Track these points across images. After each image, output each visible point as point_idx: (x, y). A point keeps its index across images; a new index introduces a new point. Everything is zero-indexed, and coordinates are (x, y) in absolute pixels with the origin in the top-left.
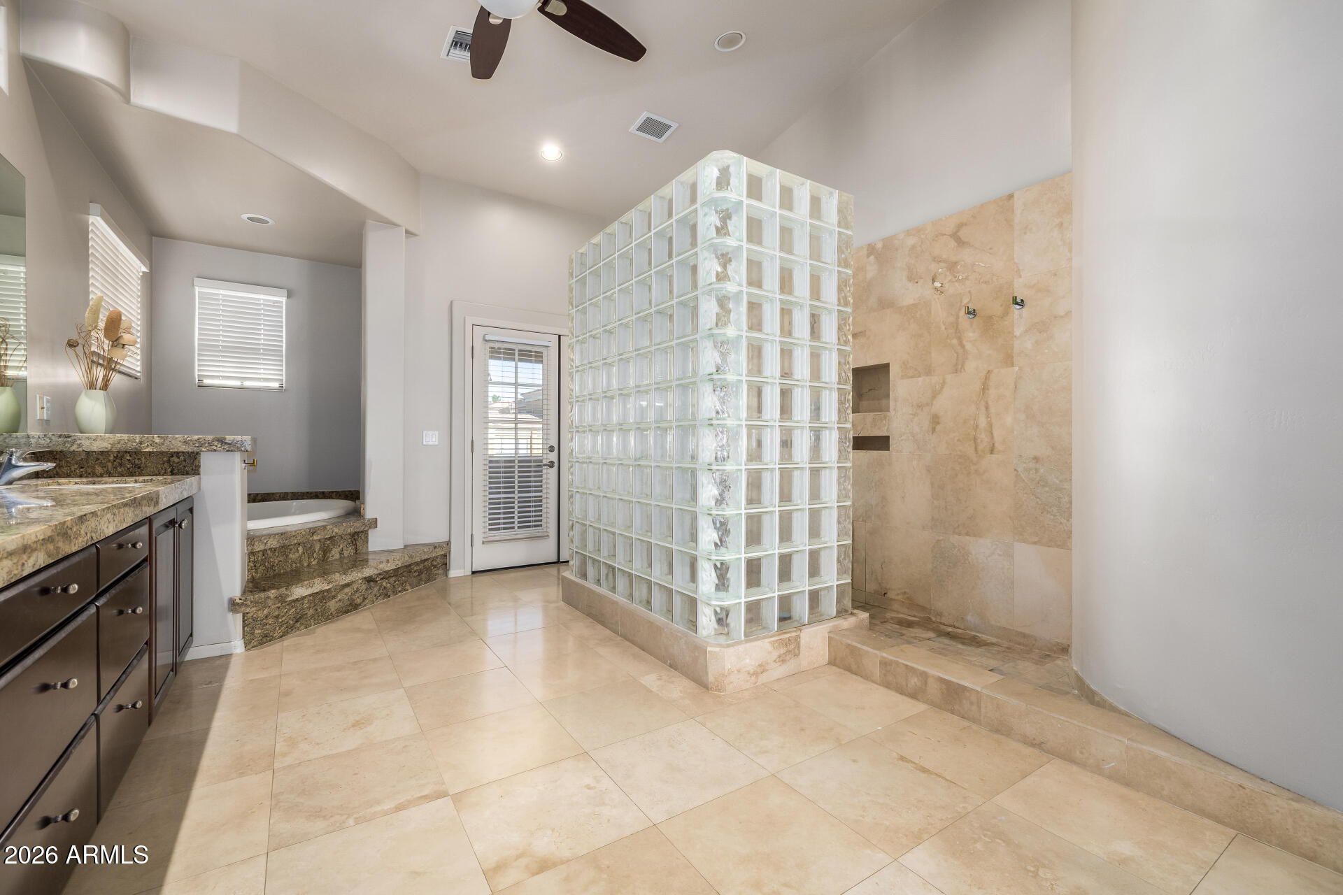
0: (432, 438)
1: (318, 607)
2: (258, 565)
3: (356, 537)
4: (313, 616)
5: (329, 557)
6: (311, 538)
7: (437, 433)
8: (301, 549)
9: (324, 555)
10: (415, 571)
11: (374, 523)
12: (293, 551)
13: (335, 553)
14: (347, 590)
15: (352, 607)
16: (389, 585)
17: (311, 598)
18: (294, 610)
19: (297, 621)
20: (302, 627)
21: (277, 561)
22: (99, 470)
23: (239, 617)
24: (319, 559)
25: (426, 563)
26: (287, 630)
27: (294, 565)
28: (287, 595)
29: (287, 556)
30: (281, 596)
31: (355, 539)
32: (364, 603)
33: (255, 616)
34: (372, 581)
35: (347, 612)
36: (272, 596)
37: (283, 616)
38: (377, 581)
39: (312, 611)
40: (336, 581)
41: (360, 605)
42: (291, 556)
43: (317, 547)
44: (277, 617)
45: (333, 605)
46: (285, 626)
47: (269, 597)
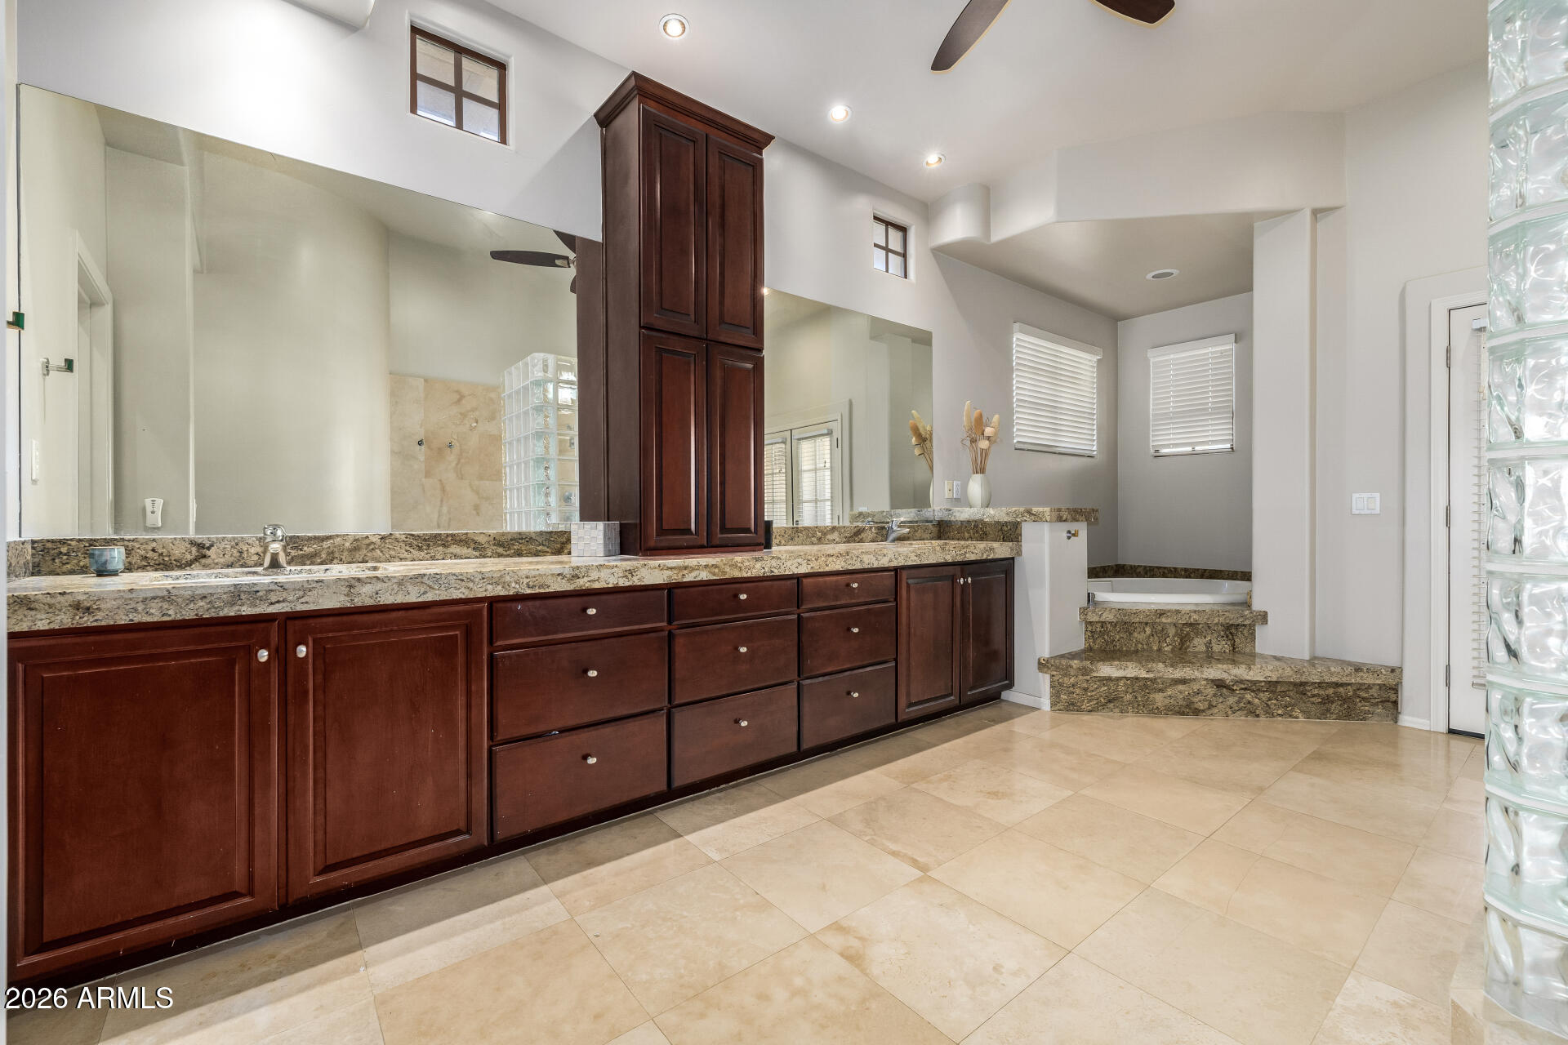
0: (1366, 502)
1: (1139, 696)
2: (1096, 636)
3: (1233, 631)
4: (1130, 703)
5: (1189, 647)
6: (1158, 620)
7: (1377, 495)
8: (1149, 631)
9: (1182, 643)
10: (1314, 696)
11: (1263, 617)
12: (1138, 629)
13: (1199, 644)
14: (1181, 687)
15: (1188, 709)
16: (1257, 701)
17: (1129, 682)
18: (1106, 688)
19: (1110, 701)
20: (1117, 710)
21: (1118, 637)
22: (967, 535)
23: (1047, 677)
24: (1175, 647)
25: (1341, 690)
26: (1098, 707)
27: (1140, 646)
28: (1092, 670)
29: (1131, 634)
30: (1084, 668)
31: (1231, 633)
32: (1210, 712)
33: (1060, 681)
34: (1225, 687)
35: (1183, 714)
36: (1075, 666)
37: (1093, 691)
38: (1233, 690)
39: (1129, 697)
40: (1159, 672)
41: (1203, 711)
42: (1135, 634)
43: (1172, 631)
44: (1086, 690)
45: (1159, 699)
46: (1095, 702)
47: (1071, 667)
